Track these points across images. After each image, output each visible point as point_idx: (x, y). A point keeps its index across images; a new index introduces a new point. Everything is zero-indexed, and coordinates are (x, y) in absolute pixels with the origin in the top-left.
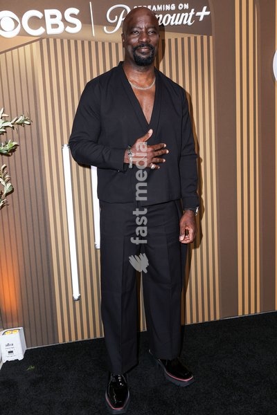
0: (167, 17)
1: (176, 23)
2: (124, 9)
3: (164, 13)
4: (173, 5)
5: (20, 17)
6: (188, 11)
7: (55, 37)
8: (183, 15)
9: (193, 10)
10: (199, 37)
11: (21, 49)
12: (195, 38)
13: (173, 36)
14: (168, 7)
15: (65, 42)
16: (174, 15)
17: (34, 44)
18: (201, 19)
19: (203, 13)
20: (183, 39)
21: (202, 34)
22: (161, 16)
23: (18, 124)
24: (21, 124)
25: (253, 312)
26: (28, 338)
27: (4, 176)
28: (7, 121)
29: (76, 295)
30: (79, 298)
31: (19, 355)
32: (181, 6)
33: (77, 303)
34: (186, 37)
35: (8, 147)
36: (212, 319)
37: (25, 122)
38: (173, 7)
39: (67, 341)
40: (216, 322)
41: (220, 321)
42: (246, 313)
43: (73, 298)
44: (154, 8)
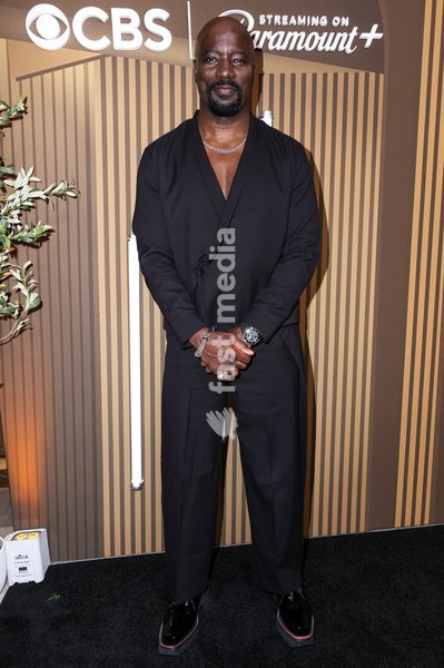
0: (313, 37)
1: (327, 48)
2: (243, 16)
3: (308, 29)
4: (324, 18)
5: (70, 16)
6: (348, 30)
7: (126, 56)
8: (339, 35)
9: (355, 29)
10: (362, 74)
11: (69, 71)
12: (357, 76)
13: (320, 69)
14: (315, 21)
15: (143, 65)
16: (325, 34)
17: (91, 64)
18: (368, 44)
19: (372, 36)
20: (336, 75)
21: (368, 69)
22: (303, 34)
23: (55, 195)
24: (61, 195)
25: (417, 523)
26: (53, 547)
27: (29, 280)
28: (37, 189)
29: (137, 482)
30: (142, 487)
31: (36, 574)
32: (336, 21)
33: (138, 494)
34: (341, 71)
35: (36, 233)
36: (353, 531)
37: (68, 193)
39: (118, 554)
40: (358, 536)
41: (365, 534)
42: (408, 524)
43: (131, 485)
44: (293, 20)
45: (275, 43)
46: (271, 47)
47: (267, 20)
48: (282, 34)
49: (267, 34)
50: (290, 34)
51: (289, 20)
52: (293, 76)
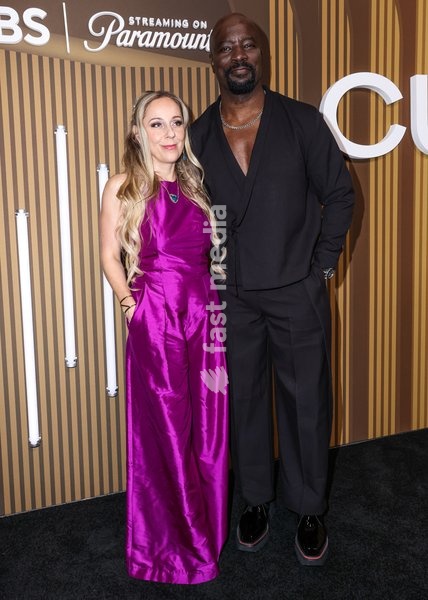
0: (177, 37)
1: (190, 46)
2: (114, 18)
3: (173, 30)
4: (185, 21)
6: (206, 32)
7: (7, 49)
8: (199, 36)
13: (185, 64)
14: (178, 23)
15: (24, 57)
16: (187, 35)
20: (198, 70)
22: (168, 34)
29: (34, 439)
32: (196, 24)
34: (203, 66)
38: (186, 24)
43: (29, 443)
44: (159, 22)
45: (144, 41)
46: (140, 44)
47: (136, 21)
48: (150, 33)
49: (136, 33)
50: (156, 34)
51: (155, 22)
52: (162, 69)
